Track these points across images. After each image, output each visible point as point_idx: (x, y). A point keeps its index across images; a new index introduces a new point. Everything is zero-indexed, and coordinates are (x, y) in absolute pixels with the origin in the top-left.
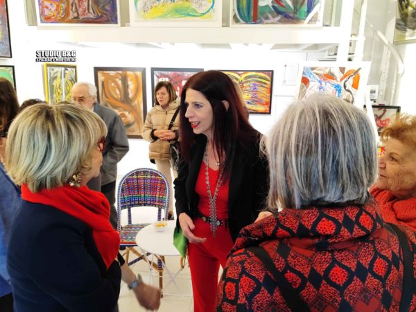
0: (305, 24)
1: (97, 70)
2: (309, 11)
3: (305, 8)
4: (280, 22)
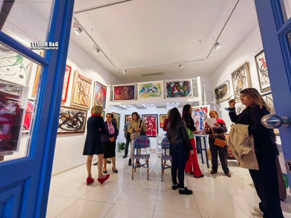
0: (188, 97)
1: (126, 116)
2: (189, 93)
3: (187, 92)
4: (181, 96)
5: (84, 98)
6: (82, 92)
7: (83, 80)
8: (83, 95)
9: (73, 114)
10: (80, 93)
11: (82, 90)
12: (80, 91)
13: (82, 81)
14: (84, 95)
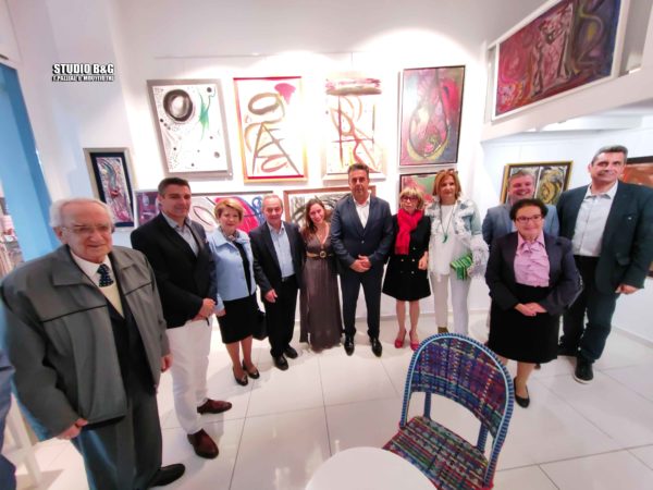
5: (360, 149)
6: (346, 135)
7: (344, 93)
8: (354, 143)
9: (331, 205)
10: (341, 142)
11: (346, 127)
12: (341, 133)
13: (343, 100)
14: (358, 141)
